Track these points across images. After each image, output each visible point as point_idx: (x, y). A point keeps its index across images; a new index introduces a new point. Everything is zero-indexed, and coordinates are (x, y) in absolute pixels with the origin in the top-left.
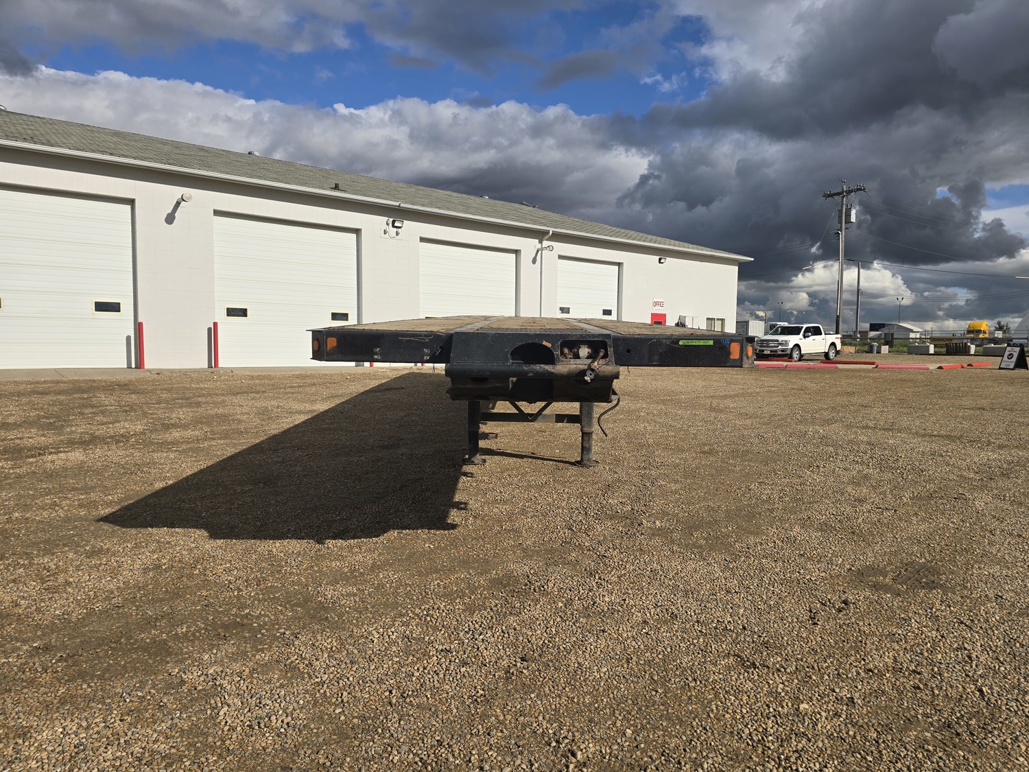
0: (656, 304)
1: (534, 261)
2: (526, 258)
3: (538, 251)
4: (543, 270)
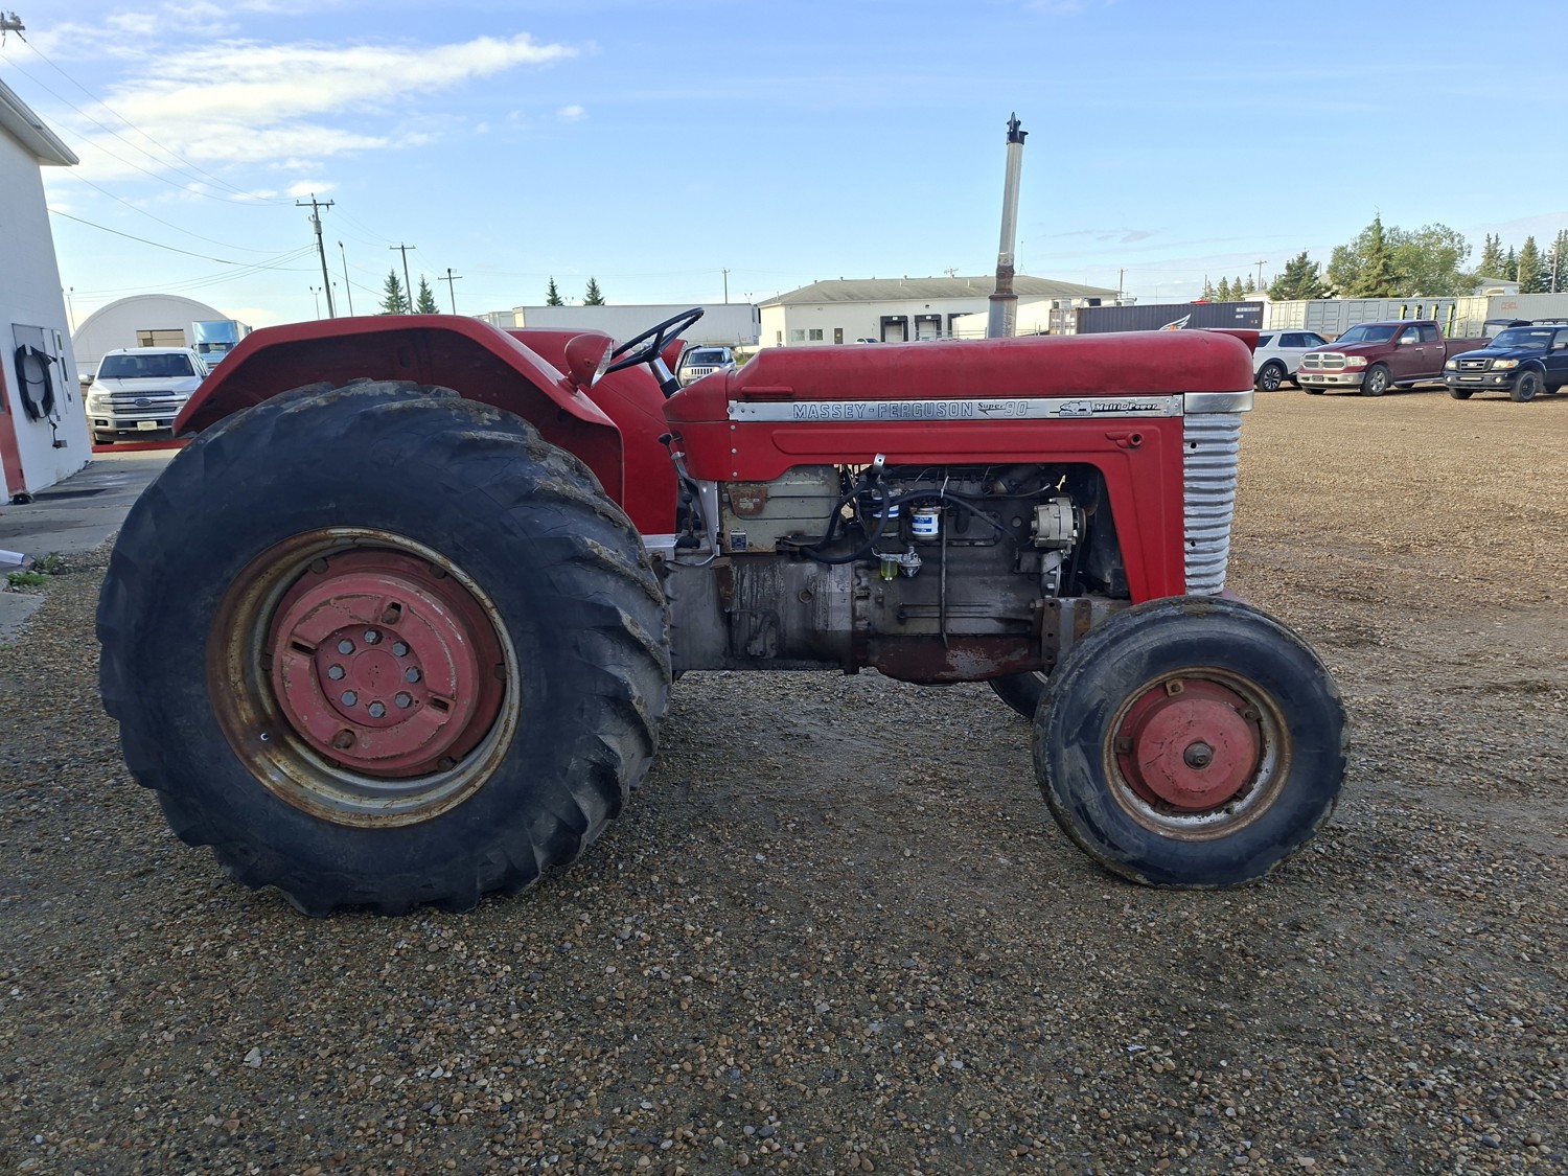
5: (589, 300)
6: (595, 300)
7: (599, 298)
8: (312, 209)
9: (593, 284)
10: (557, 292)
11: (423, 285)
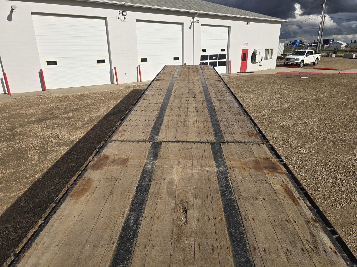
1: (190, 28)
2: (187, 27)
3: (192, 23)
4: (194, 32)
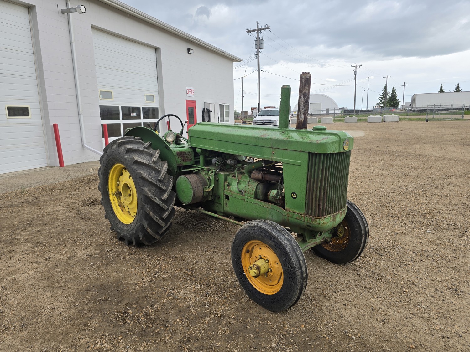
0: (188, 92)
5: (455, 90)
6: (458, 90)
7: (460, 90)
8: (355, 68)
9: (458, 85)
10: (443, 88)
11: (394, 88)
